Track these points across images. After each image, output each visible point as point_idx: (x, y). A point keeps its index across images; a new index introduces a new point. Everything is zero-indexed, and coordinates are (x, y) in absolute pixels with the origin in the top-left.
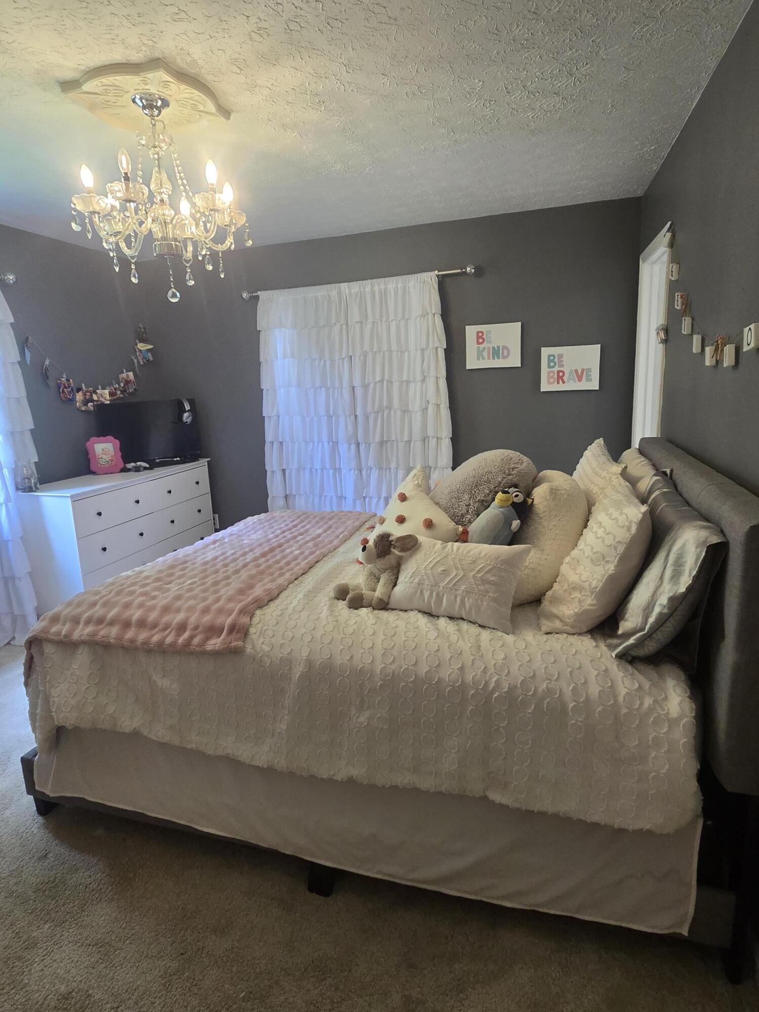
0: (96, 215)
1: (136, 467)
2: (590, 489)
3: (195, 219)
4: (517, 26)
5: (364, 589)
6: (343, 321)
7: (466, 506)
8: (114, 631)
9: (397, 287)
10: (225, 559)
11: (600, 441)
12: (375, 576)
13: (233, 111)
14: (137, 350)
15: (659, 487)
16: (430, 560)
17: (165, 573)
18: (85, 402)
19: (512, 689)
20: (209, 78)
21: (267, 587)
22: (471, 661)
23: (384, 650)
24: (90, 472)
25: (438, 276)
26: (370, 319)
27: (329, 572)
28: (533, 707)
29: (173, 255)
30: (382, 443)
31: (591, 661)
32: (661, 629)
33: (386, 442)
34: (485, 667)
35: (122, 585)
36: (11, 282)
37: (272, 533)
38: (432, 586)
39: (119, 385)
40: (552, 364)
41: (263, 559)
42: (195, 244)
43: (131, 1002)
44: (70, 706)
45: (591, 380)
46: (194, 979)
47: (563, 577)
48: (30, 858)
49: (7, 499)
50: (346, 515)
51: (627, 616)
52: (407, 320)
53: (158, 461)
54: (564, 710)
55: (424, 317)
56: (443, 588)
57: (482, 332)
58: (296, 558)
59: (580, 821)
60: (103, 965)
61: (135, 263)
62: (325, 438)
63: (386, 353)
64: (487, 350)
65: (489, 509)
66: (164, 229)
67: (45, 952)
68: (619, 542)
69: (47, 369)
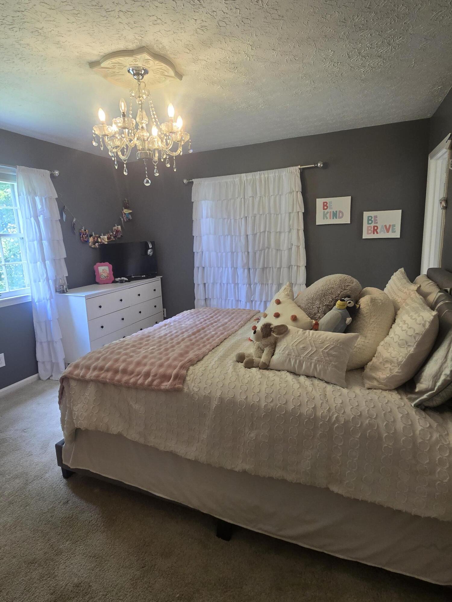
0: (106, 137)
1: (121, 280)
2: (396, 300)
3: (161, 138)
4: (357, 16)
5: (254, 356)
6: (242, 196)
7: (318, 308)
8: (109, 375)
9: (275, 176)
10: (172, 335)
11: (402, 270)
12: (261, 349)
13: (184, 75)
14: (123, 213)
15: (442, 299)
16: (295, 341)
17: (138, 342)
18: (94, 243)
19: (346, 422)
20: (172, 56)
21: (196, 353)
22: (320, 403)
23: (266, 394)
24: (95, 283)
25: (300, 169)
26: (258, 195)
27: (233, 345)
28: (360, 434)
29: (147, 159)
30: (264, 269)
31: (398, 408)
32: (445, 390)
33: (266, 268)
34: (329, 408)
35: (114, 348)
36: (57, 175)
37: (199, 321)
38: (296, 356)
39: (113, 233)
40: (370, 222)
41: (194, 336)
42: (160, 152)
43: (114, 593)
44: (84, 417)
45: (395, 232)
46: (150, 583)
47: (380, 354)
48: (59, 503)
49: (51, 297)
50: (242, 311)
51: (422, 380)
52: (281, 195)
53: (133, 277)
54: (380, 438)
55: (291, 193)
56: (303, 358)
57: (327, 203)
58: (212, 336)
59: (388, 508)
60: (98, 569)
61: (126, 164)
62: (229, 264)
63: (268, 215)
64: (329, 213)
65: (332, 310)
66: (143, 143)
67: (66, 558)
68: (417, 334)
69: (74, 224)
